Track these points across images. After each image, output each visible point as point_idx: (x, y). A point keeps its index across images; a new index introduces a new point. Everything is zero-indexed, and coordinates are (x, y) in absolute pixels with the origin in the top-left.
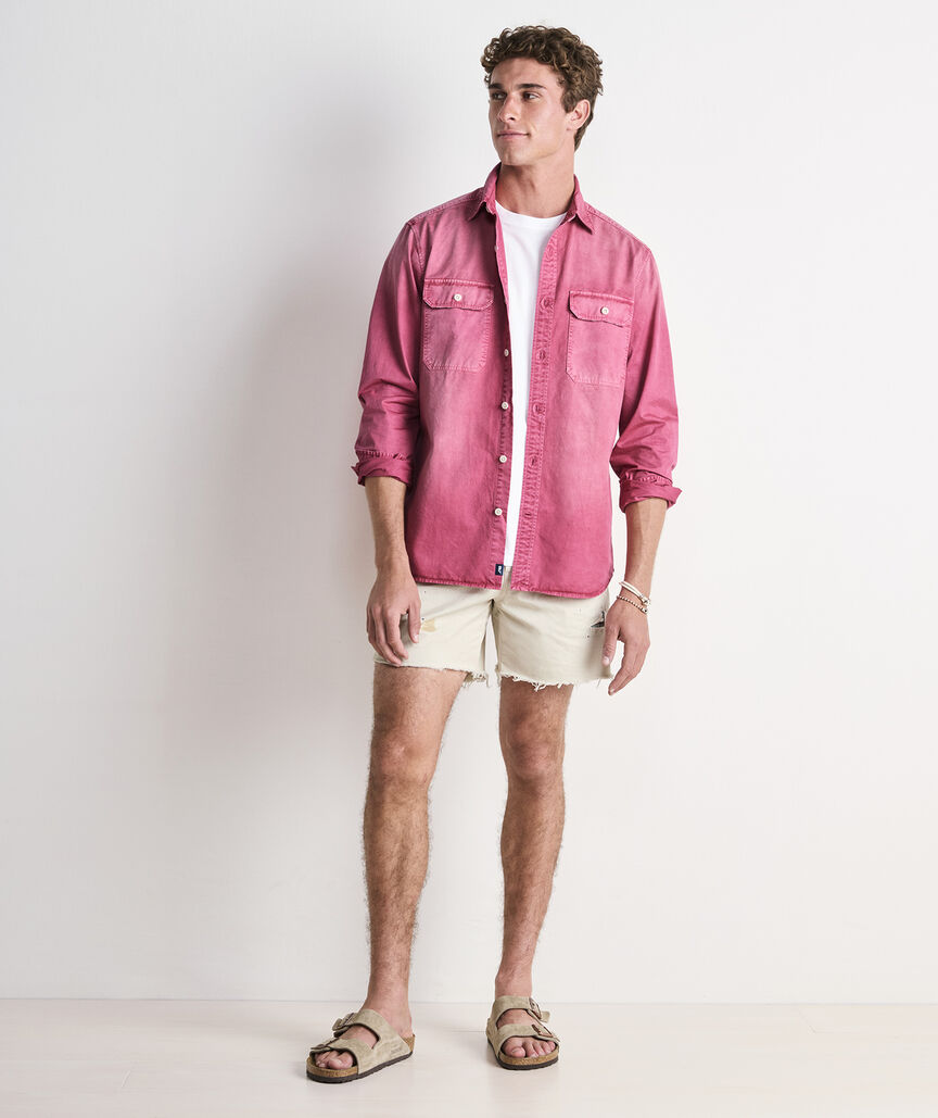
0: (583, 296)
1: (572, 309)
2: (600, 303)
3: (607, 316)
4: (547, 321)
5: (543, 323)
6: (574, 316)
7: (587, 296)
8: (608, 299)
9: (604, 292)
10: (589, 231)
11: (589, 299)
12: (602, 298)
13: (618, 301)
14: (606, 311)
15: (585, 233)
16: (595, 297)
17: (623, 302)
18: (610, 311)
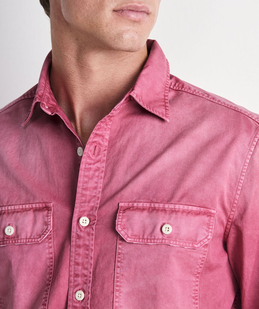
0: (138, 209)
1: (119, 228)
2: (161, 218)
3: (169, 237)
4: (87, 247)
5: (81, 251)
6: (122, 239)
7: (143, 209)
8: (173, 211)
9: (169, 201)
10: (162, 120)
11: (145, 213)
12: (164, 210)
13: (189, 212)
14: (168, 230)
15: (156, 122)
16: (154, 209)
17: (198, 214)
18: (177, 228)
